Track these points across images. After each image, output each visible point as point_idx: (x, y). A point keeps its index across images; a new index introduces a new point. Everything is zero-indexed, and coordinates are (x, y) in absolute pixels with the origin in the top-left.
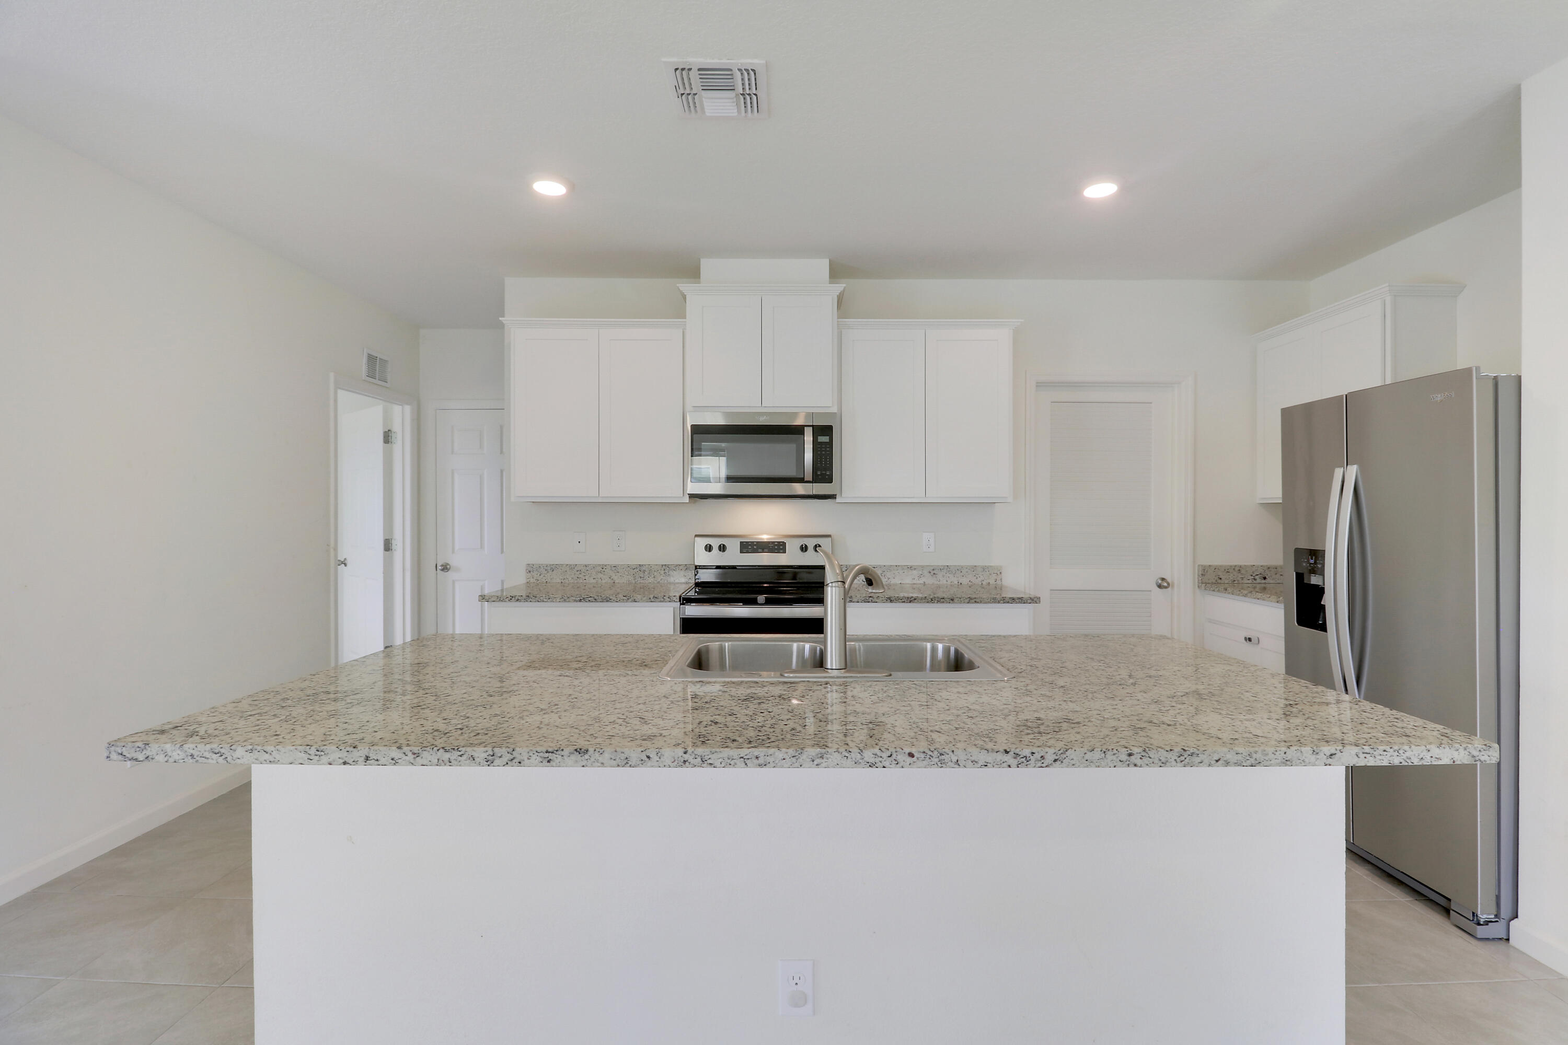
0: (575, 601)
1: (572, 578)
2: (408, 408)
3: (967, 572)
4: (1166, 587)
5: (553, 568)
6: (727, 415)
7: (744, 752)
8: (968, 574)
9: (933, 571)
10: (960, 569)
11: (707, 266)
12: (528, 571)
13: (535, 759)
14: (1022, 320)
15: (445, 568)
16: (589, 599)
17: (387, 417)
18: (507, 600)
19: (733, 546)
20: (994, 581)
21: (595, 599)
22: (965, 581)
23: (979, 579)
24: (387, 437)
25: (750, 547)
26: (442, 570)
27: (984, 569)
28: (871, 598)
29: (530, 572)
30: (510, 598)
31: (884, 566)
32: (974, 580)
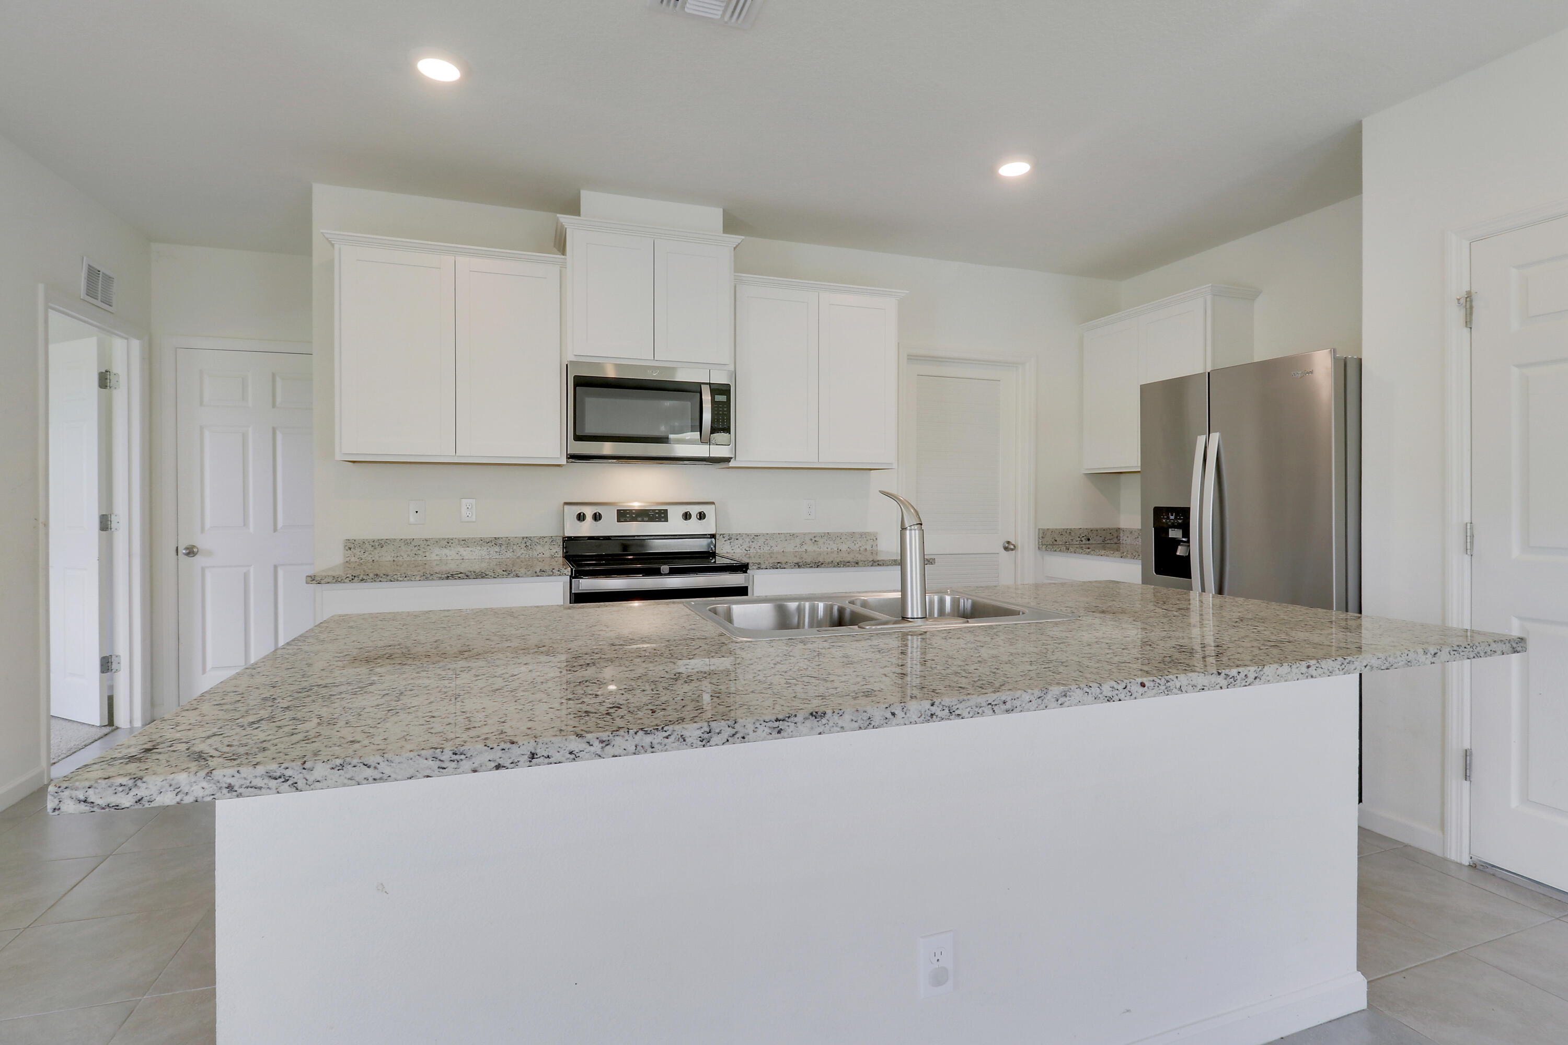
0: (440, 578)
1: (408, 556)
2: (136, 344)
3: (846, 539)
4: (1012, 550)
5: (381, 544)
6: (618, 366)
7: (991, 697)
8: (847, 541)
9: (815, 539)
10: (839, 536)
11: (588, 198)
12: (347, 548)
13: (763, 730)
14: (908, 292)
15: (191, 552)
16: (459, 575)
17: (104, 353)
18: (347, 580)
19: (610, 516)
20: (870, 546)
21: (467, 576)
22: (844, 547)
23: (857, 546)
24: (104, 380)
25: (628, 516)
26: (188, 554)
27: (862, 535)
28: (779, 564)
29: (350, 549)
30: (351, 577)
31: (767, 534)
32: (852, 546)
